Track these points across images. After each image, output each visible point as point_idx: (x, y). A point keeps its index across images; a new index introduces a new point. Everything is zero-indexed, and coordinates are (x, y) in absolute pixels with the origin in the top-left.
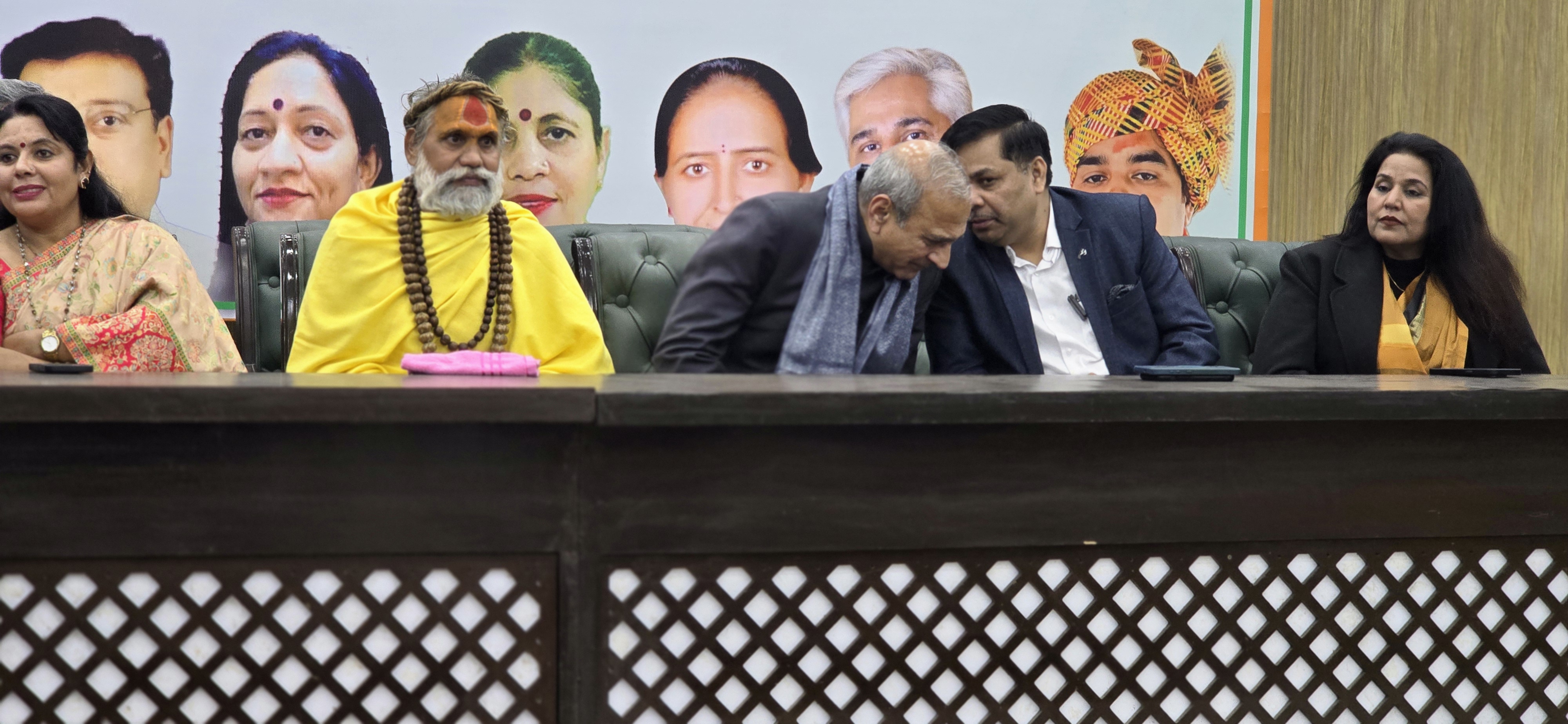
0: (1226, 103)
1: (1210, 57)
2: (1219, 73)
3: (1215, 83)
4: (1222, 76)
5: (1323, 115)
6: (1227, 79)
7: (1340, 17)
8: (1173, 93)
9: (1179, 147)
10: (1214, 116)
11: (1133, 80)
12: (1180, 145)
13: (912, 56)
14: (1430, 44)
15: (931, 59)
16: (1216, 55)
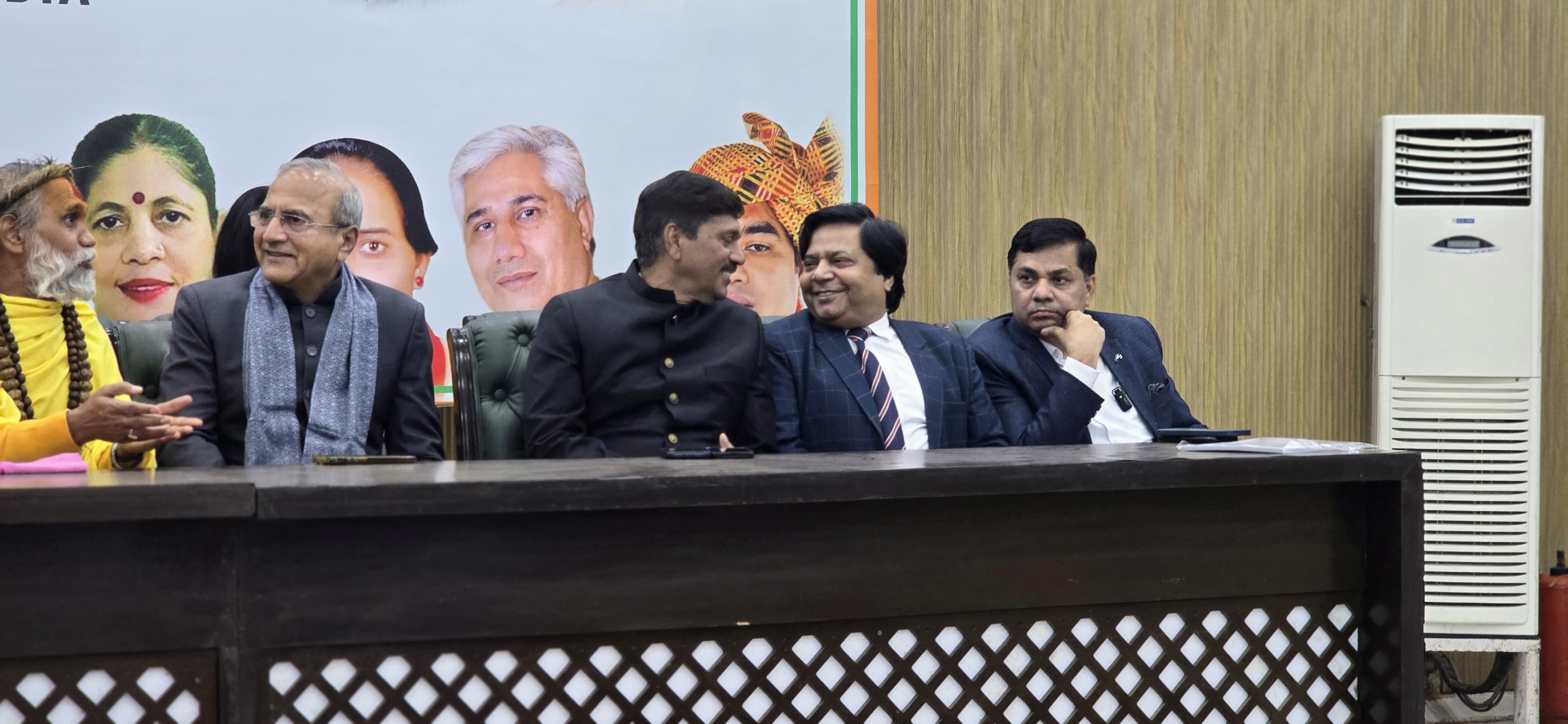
0: (836, 174)
1: (819, 130)
2: (828, 146)
3: (824, 155)
4: (831, 148)
5: (927, 187)
6: (835, 151)
7: (939, 88)
8: (783, 164)
9: (791, 218)
10: (824, 188)
11: (744, 152)
12: (792, 216)
13: (525, 134)
14: (1025, 115)
15: (544, 136)
16: (824, 128)
